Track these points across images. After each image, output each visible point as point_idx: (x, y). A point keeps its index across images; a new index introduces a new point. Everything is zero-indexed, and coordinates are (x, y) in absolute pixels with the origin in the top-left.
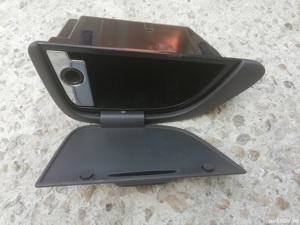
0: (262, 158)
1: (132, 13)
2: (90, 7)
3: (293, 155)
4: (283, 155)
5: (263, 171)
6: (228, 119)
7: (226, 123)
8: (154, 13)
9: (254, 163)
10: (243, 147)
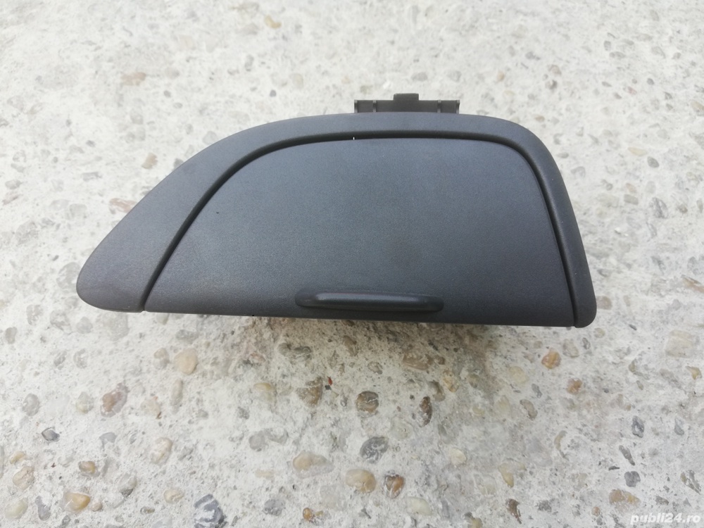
0: (410, 489)
1: (135, 129)
2: (32, 112)
3: (471, 475)
4: (452, 478)
5: (409, 520)
6: (346, 401)
7: (341, 413)
8: (190, 128)
9: (392, 504)
10: (372, 468)
